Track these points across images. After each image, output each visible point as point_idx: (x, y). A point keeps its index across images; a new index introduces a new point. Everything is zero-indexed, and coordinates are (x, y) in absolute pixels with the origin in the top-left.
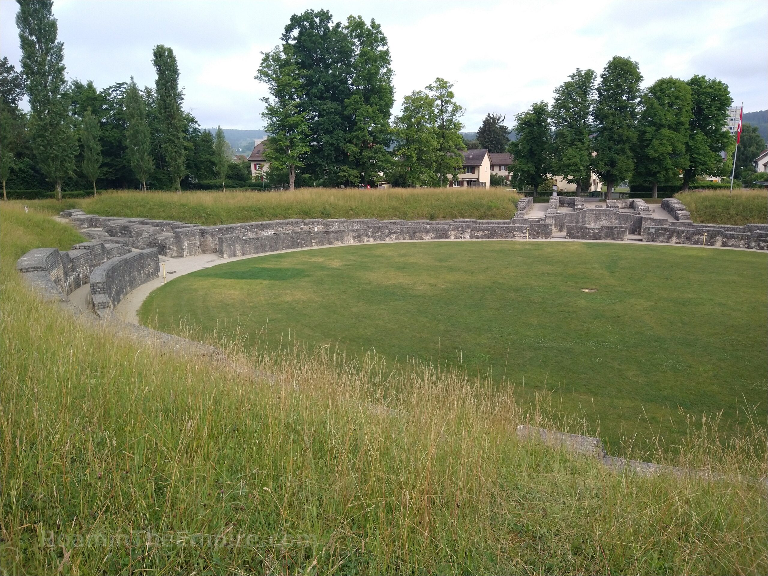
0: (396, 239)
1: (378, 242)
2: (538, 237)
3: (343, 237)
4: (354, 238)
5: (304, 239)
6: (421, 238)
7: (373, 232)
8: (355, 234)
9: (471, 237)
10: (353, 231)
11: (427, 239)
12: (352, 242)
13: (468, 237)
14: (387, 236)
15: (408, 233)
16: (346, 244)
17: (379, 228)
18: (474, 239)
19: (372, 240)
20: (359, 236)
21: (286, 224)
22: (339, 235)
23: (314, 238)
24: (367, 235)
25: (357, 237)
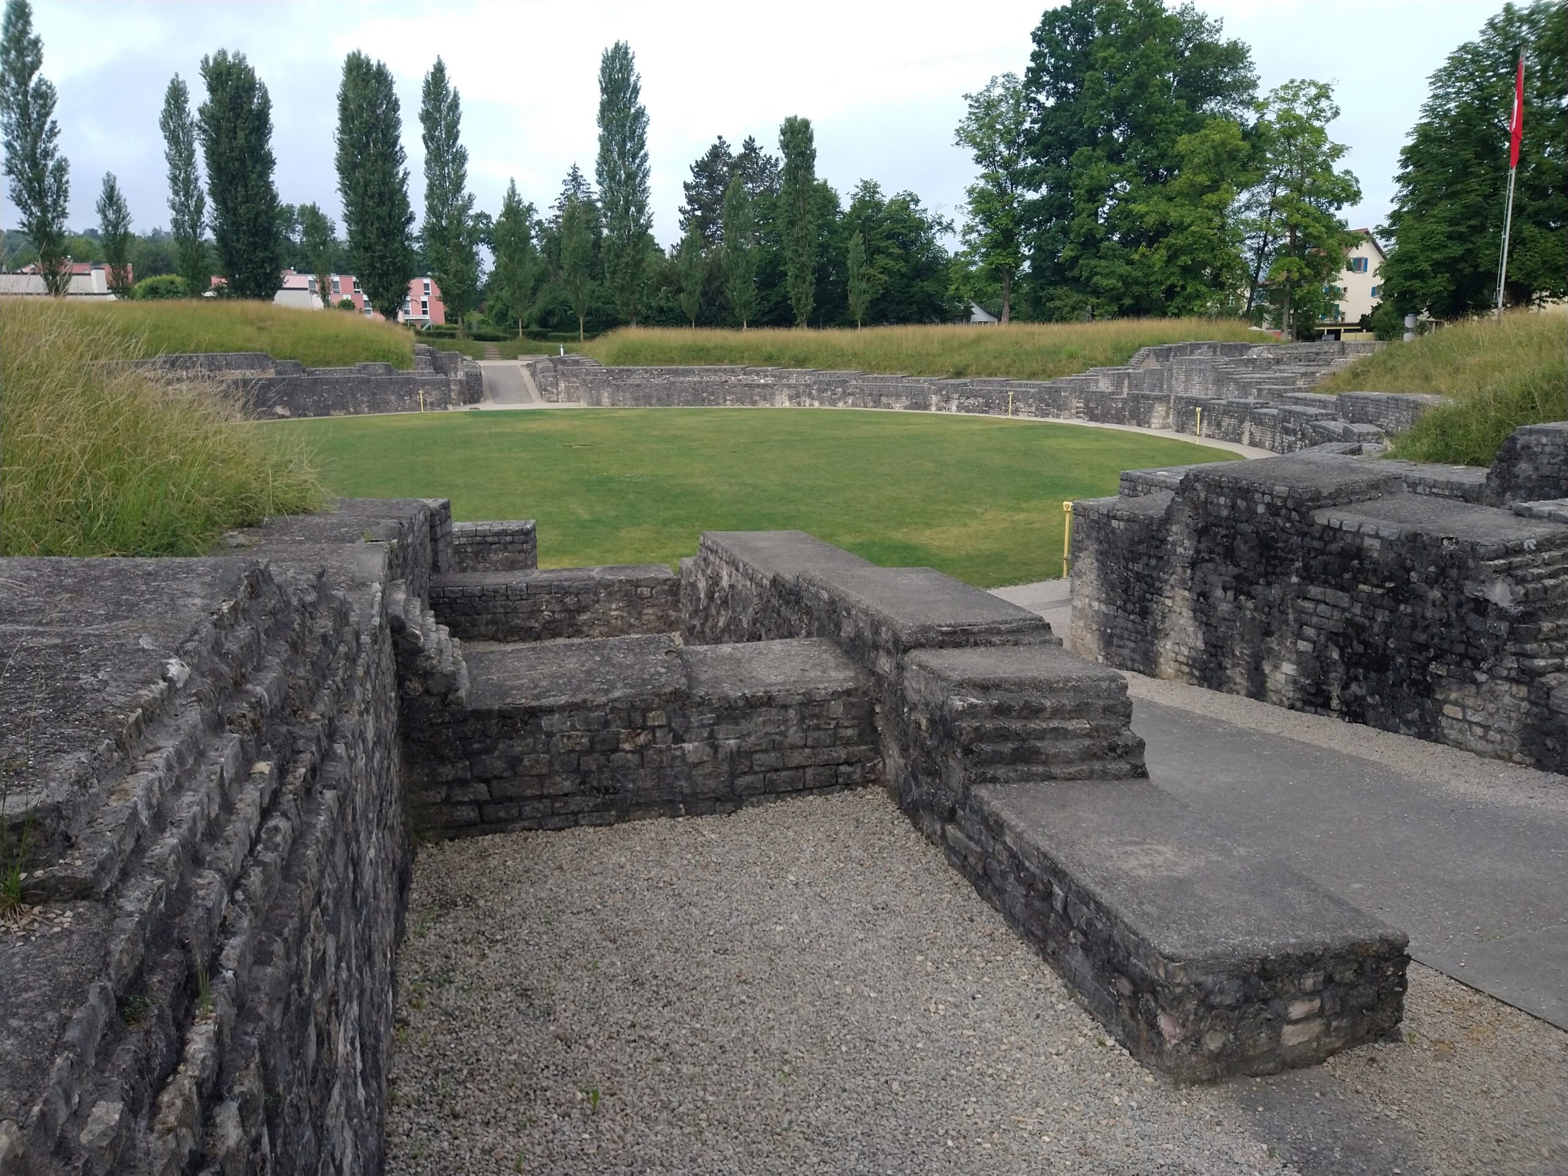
0: (853, 405)
1: (826, 407)
2: (1047, 415)
3: (773, 395)
4: (791, 398)
5: (713, 394)
6: (889, 406)
7: (819, 390)
8: (793, 392)
9: (959, 408)
10: (789, 386)
11: (898, 407)
12: (787, 404)
13: (954, 408)
14: (839, 399)
15: (871, 395)
16: (778, 406)
17: (829, 384)
18: (963, 413)
19: (816, 404)
20: (798, 396)
21: (716, 371)
22: (767, 391)
23: (729, 393)
24: (810, 396)
25: (795, 397)
